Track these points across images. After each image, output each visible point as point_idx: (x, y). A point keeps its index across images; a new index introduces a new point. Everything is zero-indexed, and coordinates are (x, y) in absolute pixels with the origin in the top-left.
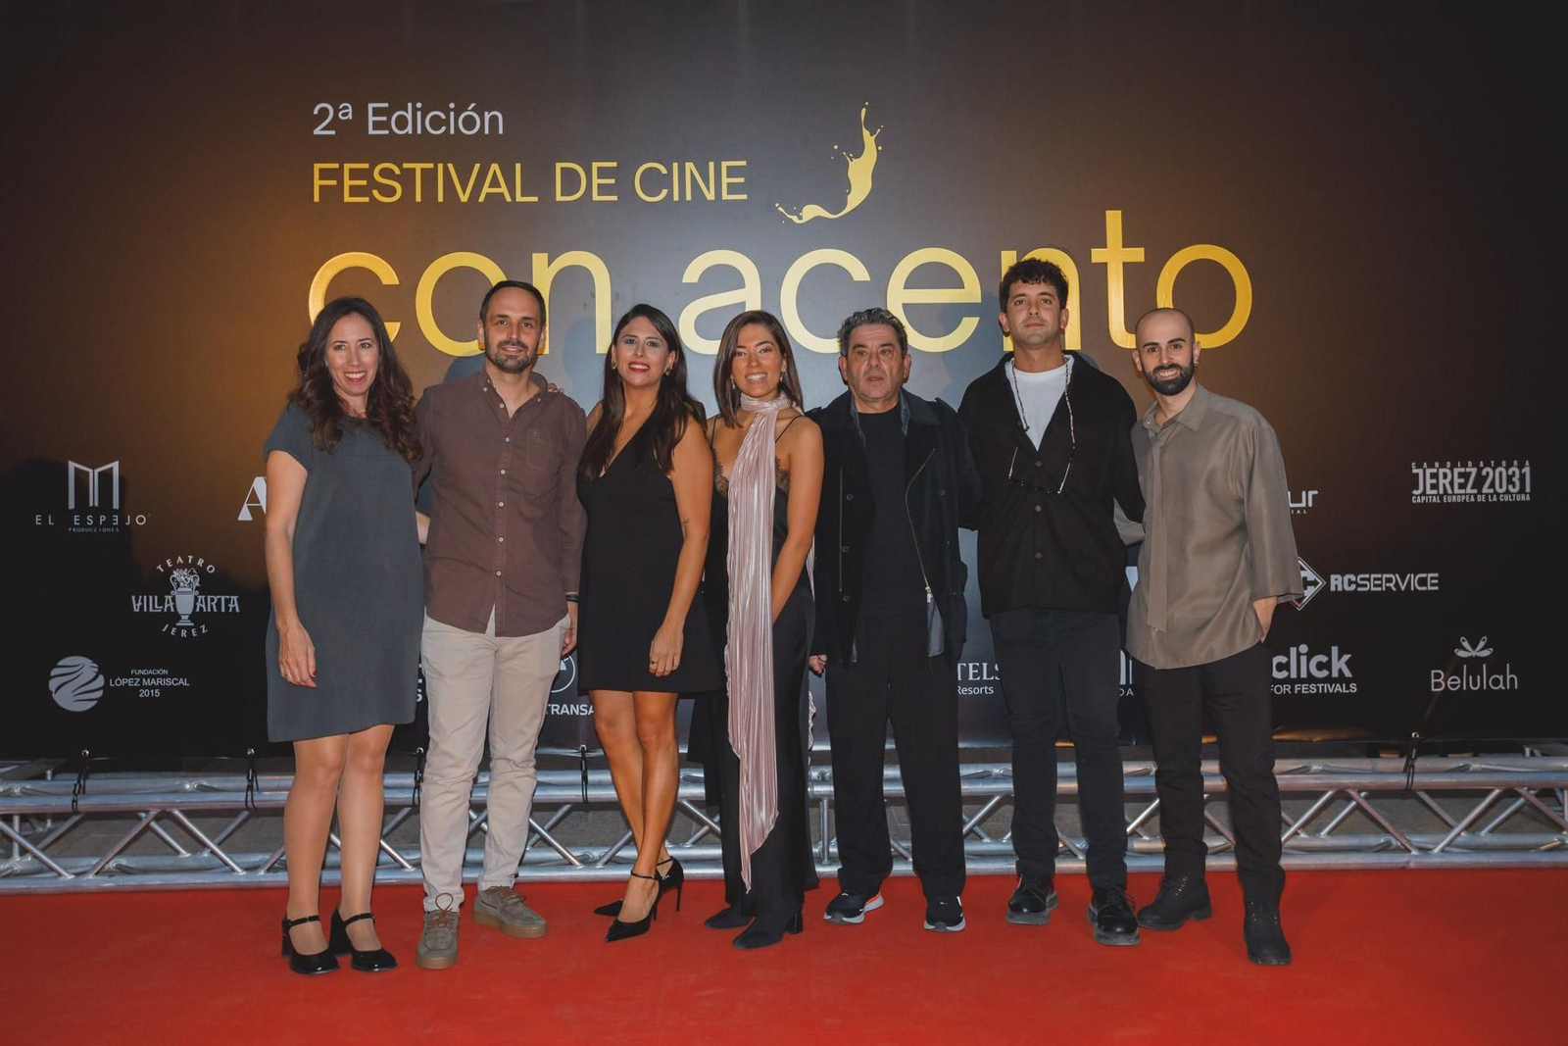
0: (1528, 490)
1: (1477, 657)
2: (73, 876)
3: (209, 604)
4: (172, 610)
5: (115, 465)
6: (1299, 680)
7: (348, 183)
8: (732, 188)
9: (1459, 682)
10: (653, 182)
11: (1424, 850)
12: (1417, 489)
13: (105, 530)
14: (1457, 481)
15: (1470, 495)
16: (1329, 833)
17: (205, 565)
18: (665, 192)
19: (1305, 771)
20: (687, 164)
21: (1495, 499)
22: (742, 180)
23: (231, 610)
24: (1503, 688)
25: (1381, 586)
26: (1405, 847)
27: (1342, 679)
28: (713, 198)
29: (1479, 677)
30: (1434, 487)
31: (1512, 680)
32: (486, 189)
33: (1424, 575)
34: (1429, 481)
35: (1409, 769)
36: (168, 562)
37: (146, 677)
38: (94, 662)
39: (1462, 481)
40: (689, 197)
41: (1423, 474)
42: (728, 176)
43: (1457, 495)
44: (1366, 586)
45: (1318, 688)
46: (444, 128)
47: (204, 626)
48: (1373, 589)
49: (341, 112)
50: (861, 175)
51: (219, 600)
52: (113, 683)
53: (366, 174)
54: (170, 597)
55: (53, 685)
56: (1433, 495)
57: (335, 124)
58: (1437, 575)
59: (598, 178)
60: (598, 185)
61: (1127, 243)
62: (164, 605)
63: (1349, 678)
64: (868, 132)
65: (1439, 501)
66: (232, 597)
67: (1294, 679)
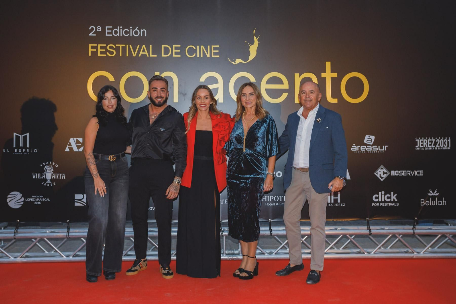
0: (450, 146)
1: (434, 196)
2: (13, 258)
3: (56, 176)
4: (45, 178)
5: (28, 134)
6: (382, 202)
7: (99, 50)
8: (215, 54)
9: (429, 203)
10: (191, 51)
11: (418, 253)
12: (417, 145)
13: (24, 154)
15: (433, 147)
16: (390, 248)
17: (55, 164)
18: (195, 54)
19: (384, 229)
20: (201, 46)
21: (440, 149)
22: (218, 51)
23: (63, 178)
24: (442, 205)
25: (406, 174)
26: (413, 252)
27: (394, 202)
28: (209, 56)
29: (435, 201)
30: (422, 145)
31: (444, 202)
32: (141, 53)
33: (419, 171)
34: (421, 143)
35: (414, 228)
36: (44, 164)
37: (37, 198)
38: (21, 193)
39: (430, 143)
40: (202, 56)
41: (419, 141)
42: (214, 50)
43: (429, 147)
44: (402, 174)
45: (387, 204)
46: (128, 34)
47: (54, 184)
48: (404, 175)
49: (97, 29)
50: (253, 50)
51: (59, 175)
52: (27, 200)
53: (105, 48)
54: (44, 174)
55: (8, 200)
56: (422, 147)
57: (96, 32)
58: (422, 171)
59: (175, 50)
60: (175, 52)
61: (332, 71)
62: (42, 177)
63: (397, 201)
64: (256, 38)
65: (423, 149)
66: (63, 174)
67: (380, 202)
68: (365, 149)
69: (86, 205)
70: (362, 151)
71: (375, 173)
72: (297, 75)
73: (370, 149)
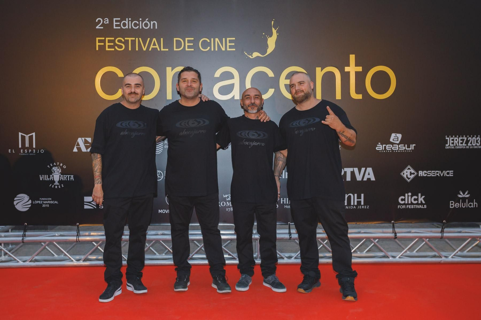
1: (465, 197)
2: (22, 262)
3: (64, 178)
4: (53, 180)
5: (34, 134)
6: (408, 204)
7: (107, 44)
8: (231, 47)
9: (459, 205)
10: (205, 44)
11: (446, 257)
12: (447, 144)
13: (31, 154)
14: (460, 142)
15: (464, 146)
16: (416, 252)
17: (63, 166)
18: (209, 48)
19: (410, 232)
20: (216, 39)
21: (472, 147)
22: (233, 44)
23: (71, 180)
24: (473, 207)
25: (435, 174)
26: (440, 255)
27: (422, 204)
28: (224, 50)
29: (465, 203)
30: (453, 143)
31: (476, 204)
32: (152, 47)
35: (442, 232)
36: (51, 165)
37: (44, 201)
38: (28, 196)
39: (462, 141)
40: (216, 50)
41: (449, 139)
42: (229, 43)
43: (460, 146)
44: (430, 174)
45: (414, 206)
46: (138, 27)
47: (62, 186)
48: (432, 176)
49: (105, 21)
50: (272, 43)
51: (67, 177)
52: (34, 202)
53: (113, 41)
54: (52, 176)
55: (15, 203)
56: (452, 146)
57: (103, 25)
58: (452, 171)
59: (188, 43)
60: (188, 45)
61: (357, 65)
62: (50, 178)
63: (424, 203)
64: (274, 29)
65: (454, 148)
66: (71, 176)
67: (406, 204)
68: (391, 148)
69: (96, 207)
70: (388, 150)
71: (402, 174)
72: (318, 69)
73: (396, 148)
